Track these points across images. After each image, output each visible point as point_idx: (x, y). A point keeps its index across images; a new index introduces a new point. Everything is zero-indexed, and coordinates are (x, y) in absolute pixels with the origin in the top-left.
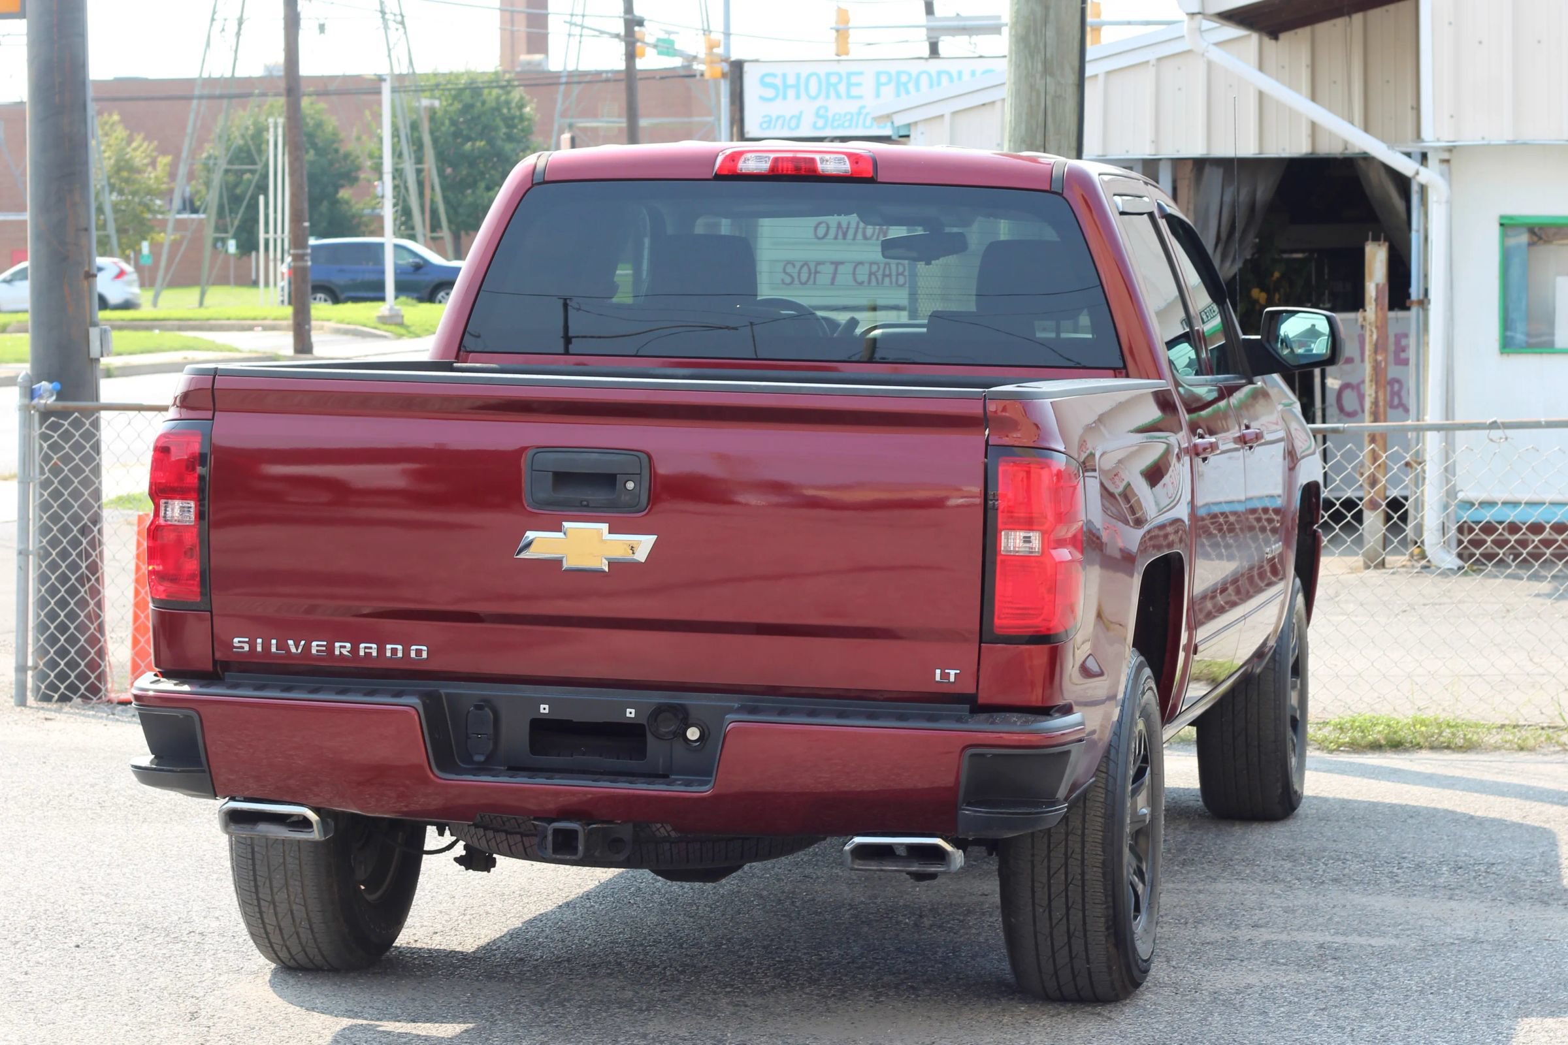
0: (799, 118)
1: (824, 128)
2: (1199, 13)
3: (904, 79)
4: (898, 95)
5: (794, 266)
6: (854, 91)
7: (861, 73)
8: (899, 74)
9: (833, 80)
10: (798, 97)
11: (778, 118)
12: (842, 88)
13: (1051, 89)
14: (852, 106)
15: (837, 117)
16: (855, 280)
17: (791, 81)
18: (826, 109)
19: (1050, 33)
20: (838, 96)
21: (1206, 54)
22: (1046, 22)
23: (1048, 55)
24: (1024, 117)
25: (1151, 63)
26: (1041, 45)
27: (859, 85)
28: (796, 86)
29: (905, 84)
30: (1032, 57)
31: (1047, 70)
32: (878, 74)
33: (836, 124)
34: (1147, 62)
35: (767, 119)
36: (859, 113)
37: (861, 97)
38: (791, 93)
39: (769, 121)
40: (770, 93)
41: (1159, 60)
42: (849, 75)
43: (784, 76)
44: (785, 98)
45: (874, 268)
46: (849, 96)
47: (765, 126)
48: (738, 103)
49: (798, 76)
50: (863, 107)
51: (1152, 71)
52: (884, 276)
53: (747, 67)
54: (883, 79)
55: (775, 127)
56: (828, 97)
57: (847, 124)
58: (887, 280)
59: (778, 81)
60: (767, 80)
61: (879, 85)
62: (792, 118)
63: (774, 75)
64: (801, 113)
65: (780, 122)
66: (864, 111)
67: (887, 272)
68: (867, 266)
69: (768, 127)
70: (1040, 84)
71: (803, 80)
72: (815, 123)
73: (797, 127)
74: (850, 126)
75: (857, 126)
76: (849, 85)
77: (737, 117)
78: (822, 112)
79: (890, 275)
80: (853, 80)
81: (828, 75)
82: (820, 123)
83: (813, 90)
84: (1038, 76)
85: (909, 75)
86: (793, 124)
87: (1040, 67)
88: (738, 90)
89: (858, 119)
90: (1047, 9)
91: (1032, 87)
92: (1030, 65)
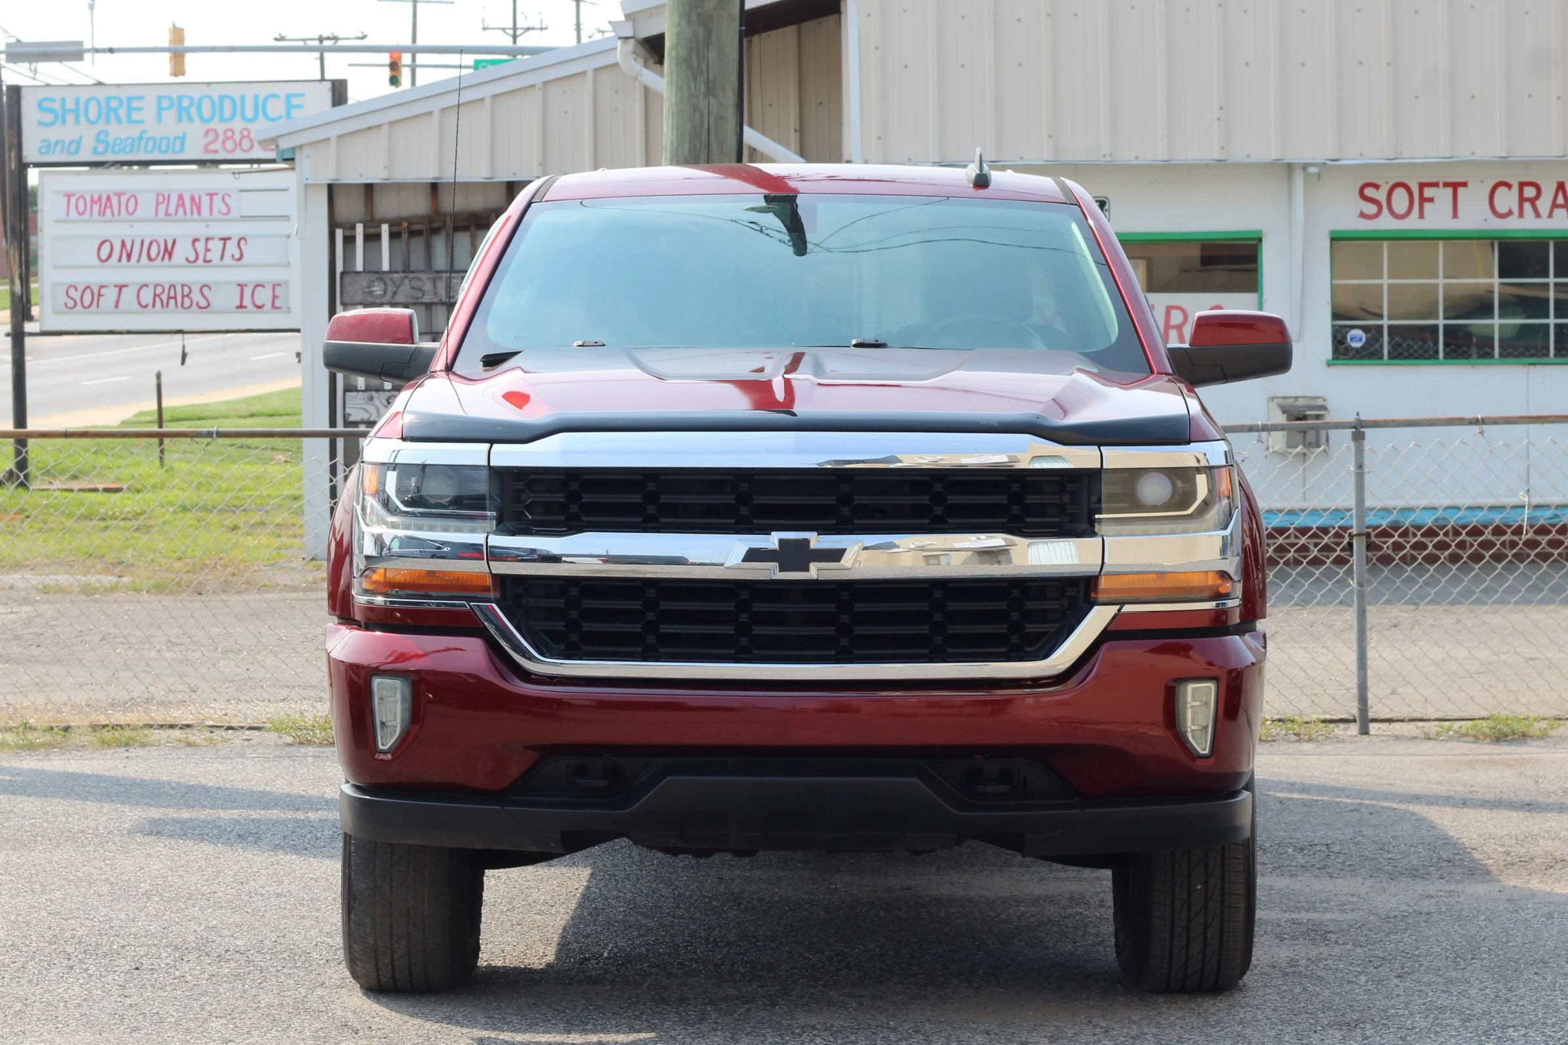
0: (78, 143)
1: (105, 152)
2: (632, 37)
3: (185, 103)
4: (180, 120)
5: (76, 289)
6: (136, 116)
7: (142, 98)
8: (180, 98)
9: (114, 104)
10: (77, 122)
11: (57, 143)
12: (122, 113)
13: (714, 108)
14: (134, 131)
15: (118, 142)
16: (139, 303)
17: (70, 105)
18: (107, 134)
19: (713, 56)
20: (119, 121)
21: (639, 78)
22: (708, 43)
23: (711, 77)
24: (687, 137)
25: (537, 87)
26: (704, 67)
27: (141, 109)
29: (187, 109)
30: (695, 78)
31: (710, 91)
32: (159, 99)
33: (116, 148)
34: (533, 86)
35: (46, 144)
36: (141, 138)
37: (142, 122)
38: (70, 118)
39: (48, 146)
40: (48, 118)
41: (545, 83)
42: (130, 99)
43: (63, 101)
44: (64, 122)
45: (159, 290)
46: (130, 121)
47: (43, 150)
48: (16, 128)
49: (77, 100)
50: (145, 132)
52: (169, 298)
53: (24, 93)
54: (165, 104)
55: (54, 152)
56: (108, 122)
57: (128, 149)
58: (172, 302)
59: (57, 106)
60: (46, 104)
61: (160, 110)
62: (70, 143)
63: (53, 100)
64: (81, 138)
65: (59, 147)
66: (146, 136)
67: (172, 294)
68: (151, 289)
69: (47, 152)
70: (703, 105)
71: (82, 104)
72: (96, 148)
73: (77, 152)
74: (131, 151)
75: (138, 151)
76: (130, 110)
77: (15, 141)
78: (102, 137)
79: (175, 298)
80: (135, 104)
81: (108, 99)
82: (101, 148)
83: (93, 114)
84: (701, 97)
85: (191, 99)
86: (73, 148)
87: (703, 88)
88: (16, 115)
89: (140, 142)
90: (709, 31)
91: (696, 108)
92: (692, 86)
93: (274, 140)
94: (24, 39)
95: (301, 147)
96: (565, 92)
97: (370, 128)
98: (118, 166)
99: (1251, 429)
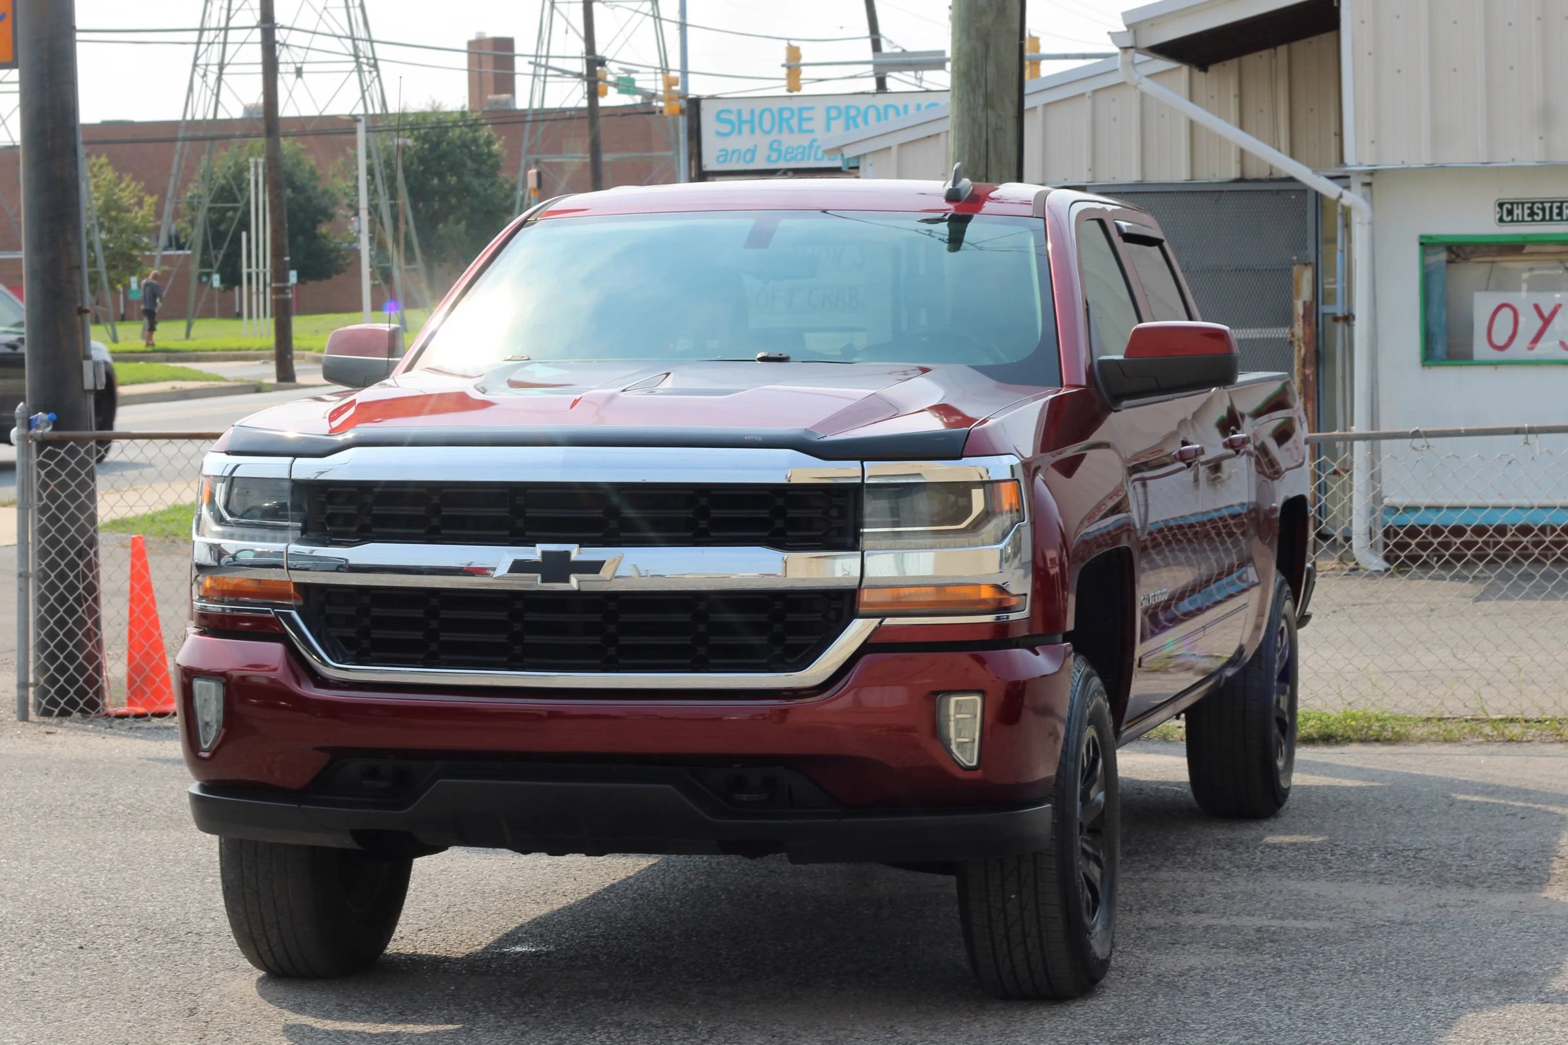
0: (753, 151)
1: (777, 160)
2: (1132, 47)
3: (853, 113)
4: (847, 128)
6: (805, 126)
7: (812, 108)
8: (848, 108)
9: (786, 115)
10: (752, 131)
11: (734, 152)
12: (794, 123)
13: (993, 120)
14: (805, 140)
15: (790, 150)
17: (745, 116)
18: (780, 143)
19: (991, 69)
20: (791, 131)
21: (1139, 86)
22: (986, 57)
23: (989, 90)
24: (967, 148)
25: (1087, 95)
26: (983, 82)
27: (811, 119)
28: (751, 122)
29: (854, 119)
30: (974, 92)
31: (988, 104)
32: (828, 109)
33: (788, 157)
34: (1084, 94)
35: (723, 153)
36: (811, 146)
37: (812, 131)
38: (746, 128)
39: (725, 155)
40: (726, 128)
41: (1095, 92)
42: (801, 110)
43: (740, 112)
44: (740, 132)
46: (801, 131)
47: (721, 159)
48: (695, 139)
49: (752, 112)
50: (815, 140)
51: (1087, 102)
53: (703, 104)
54: (833, 114)
55: (731, 160)
56: (780, 131)
57: (799, 157)
59: (733, 117)
60: (723, 116)
61: (829, 119)
62: (746, 153)
63: (729, 111)
64: (756, 146)
65: (735, 155)
66: (815, 144)
69: (725, 161)
70: (981, 117)
71: (757, 114)
72: (769, 157)
73: (752, 160)
74: (802, 159)
75: (809, 159)
76: (801, 120)
77: (695, 151)
78: (775, 146)
80: (805, 115)
81: (781, 110)
82: (774, 156)
83: (767, 124)
84: (980, 109)
85: (858, 109)
86: (748, 157)
87: (981, 100)
88: (696, 126)
89: (810, 151)
90: (987, 46)
91: (974, 120)
92: (972, 99)
93: (839, 149)
94: (909, 49)
95: (865, 155)
96: (1114, 100)
97: (929, 137)
98: (790, 174)
99: (1517, 431)
